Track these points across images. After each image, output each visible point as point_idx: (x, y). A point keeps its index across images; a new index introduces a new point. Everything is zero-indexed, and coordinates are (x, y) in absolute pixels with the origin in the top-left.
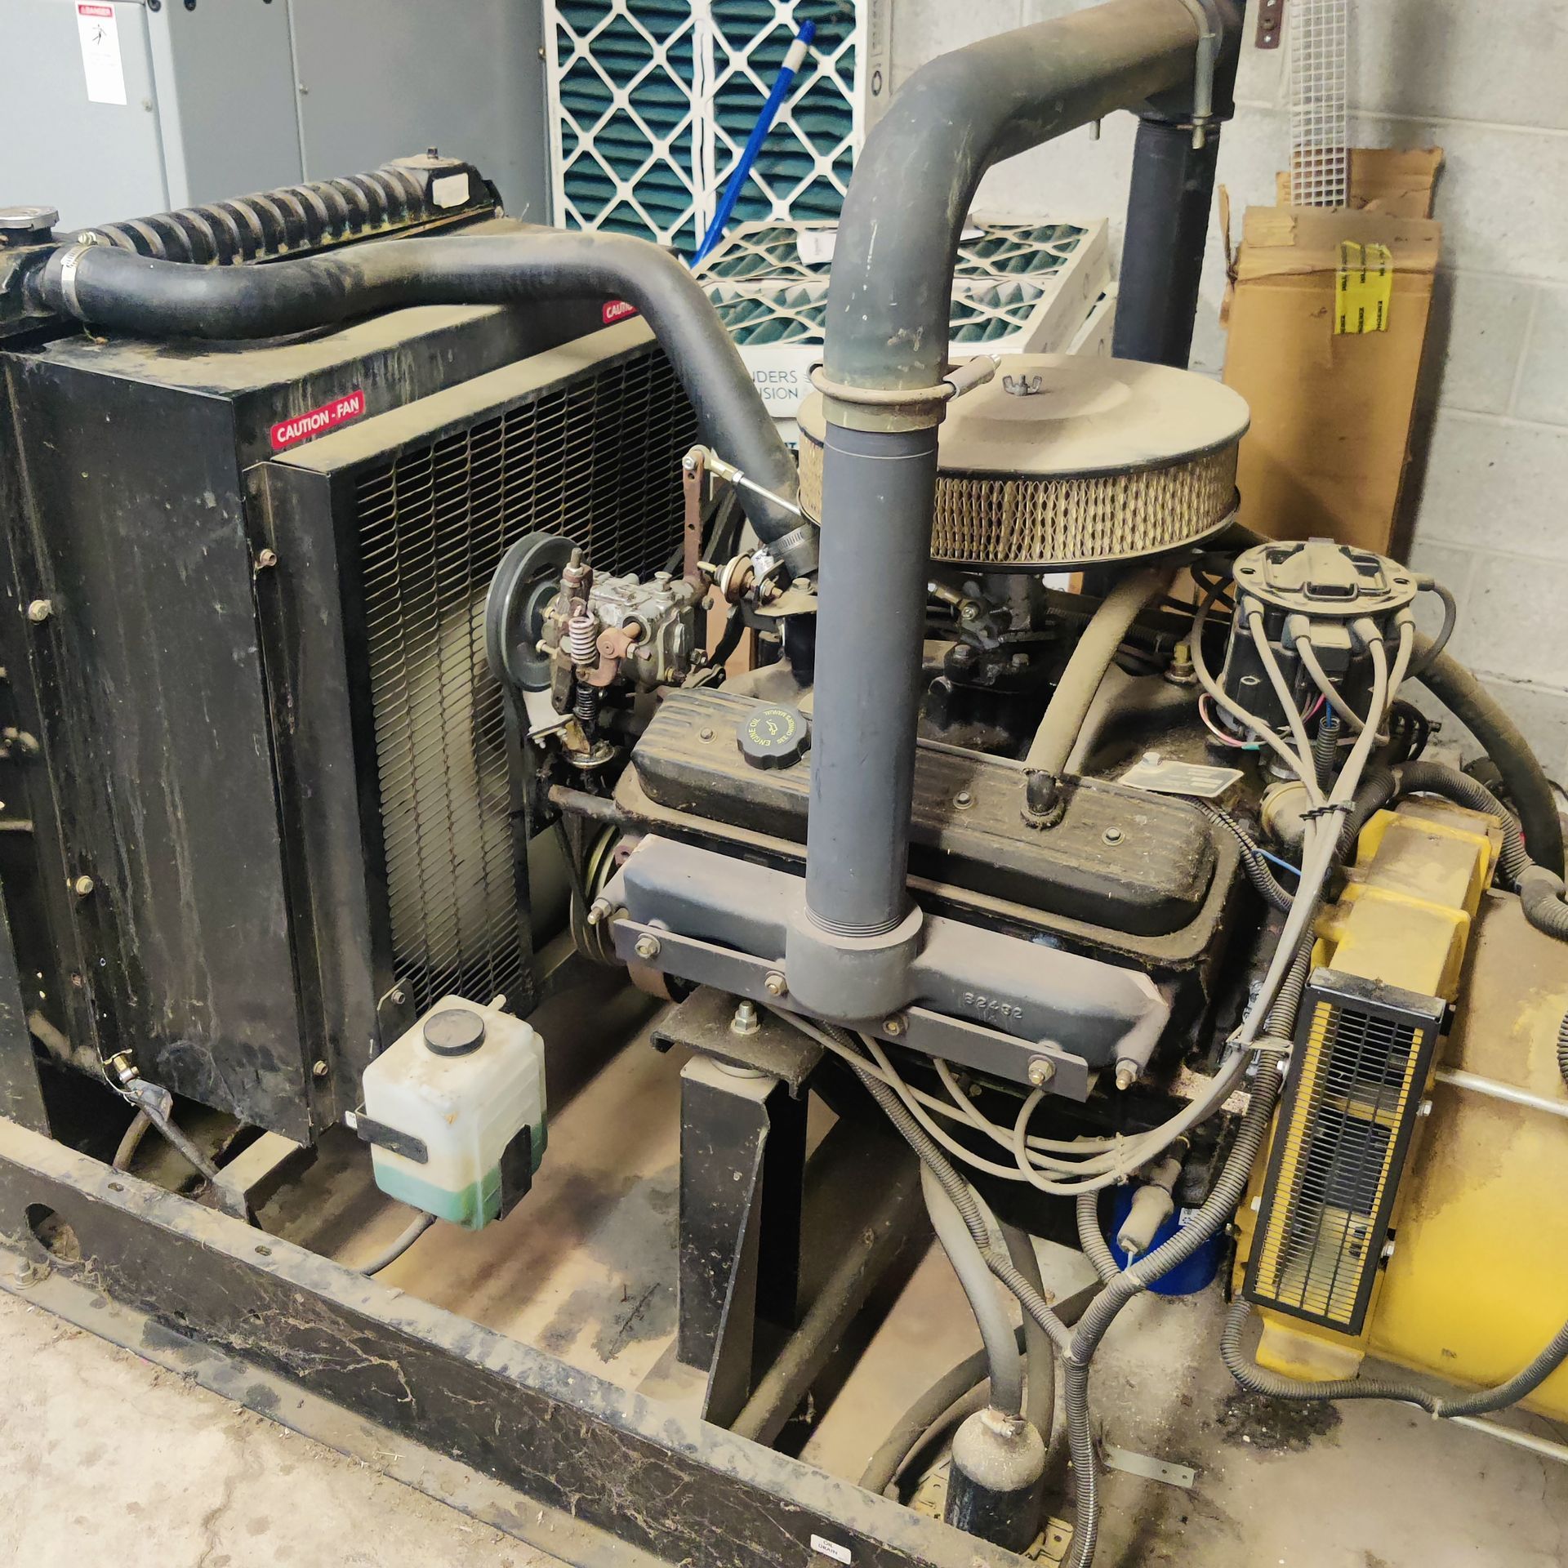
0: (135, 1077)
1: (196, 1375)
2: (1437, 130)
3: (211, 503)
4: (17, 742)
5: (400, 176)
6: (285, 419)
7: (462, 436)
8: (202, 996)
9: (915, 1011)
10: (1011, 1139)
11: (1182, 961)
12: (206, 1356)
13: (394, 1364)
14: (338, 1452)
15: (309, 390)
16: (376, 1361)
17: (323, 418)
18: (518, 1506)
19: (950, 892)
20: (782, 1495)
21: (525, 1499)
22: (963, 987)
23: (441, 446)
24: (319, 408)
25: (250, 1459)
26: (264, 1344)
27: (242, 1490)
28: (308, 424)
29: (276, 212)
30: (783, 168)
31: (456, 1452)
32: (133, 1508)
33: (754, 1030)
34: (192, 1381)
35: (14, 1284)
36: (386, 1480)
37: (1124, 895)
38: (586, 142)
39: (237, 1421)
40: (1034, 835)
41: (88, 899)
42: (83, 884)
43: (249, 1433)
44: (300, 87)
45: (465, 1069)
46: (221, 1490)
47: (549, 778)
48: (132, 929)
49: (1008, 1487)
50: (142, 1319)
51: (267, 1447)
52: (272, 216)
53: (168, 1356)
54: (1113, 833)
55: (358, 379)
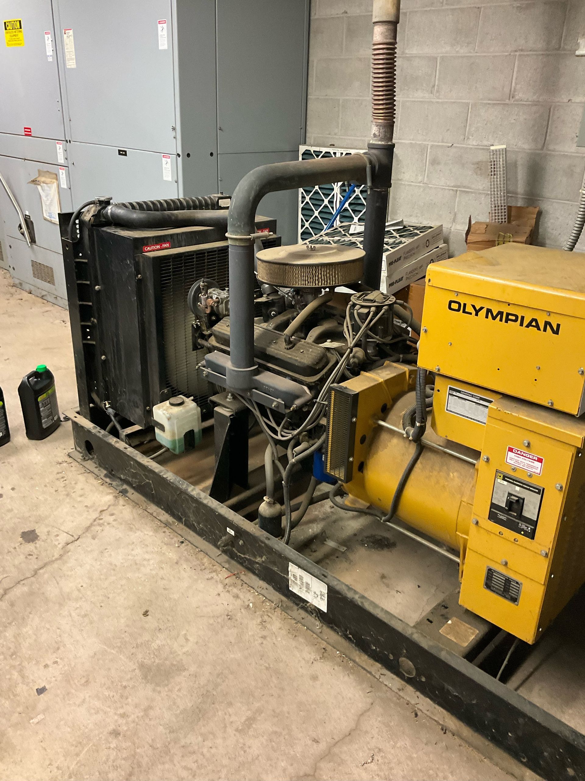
0: (109, 407)
1: (112, 484)
2: (540, 202)
3: (129, 263)
4: (93, 321)
5: (210, 198)
6: (147, 245)
7: (193, 255)
8: (125, 389)
9: (254, 390)
10: (279, 429)
11: (311, 382)
12: (116, 481)
13: (151, 482)
14: (136, 504)
15: (154, 240)
16: (147, 481)
17: (158, 247)
18: (172, 522)
19: (270, 365)
20: (216, 510)
21: (175, 520)
22: (263, 384)
23: (185, 256)
24: (157, 244)
25: (116, 502)
26: (128, 478)
27: (112, 507)
28: (154, 247)
29: (172, 204)
30: (358, 208)
31: (162, 507)
32: (86, 506)
33: (232, 400)
34: (110, 485)
35: (79, 460)
36: (145, 511)
37: (299, 365)
38: (307, 199)
39: (117, 495)
40: (286, 351)
41: (104, 361)
42: (103, 357)
43: (119, 497)
44: (219, 179)
45: (176, 410)
46: (107, 506)
47: (198, 336)
48: (113, 370)
49: (267, 516)
50: (105, 472)
51: (121, 501)
52: (171, 204)
53: (108, 480)
54: (302, 351)
55: (169, 239)
